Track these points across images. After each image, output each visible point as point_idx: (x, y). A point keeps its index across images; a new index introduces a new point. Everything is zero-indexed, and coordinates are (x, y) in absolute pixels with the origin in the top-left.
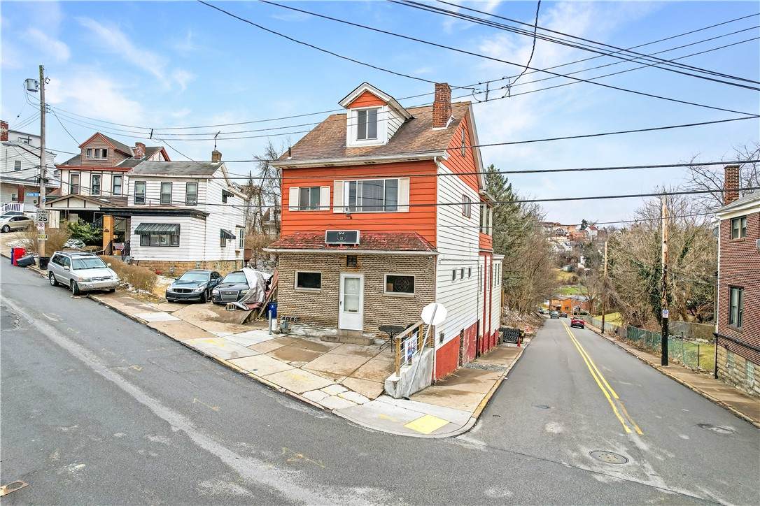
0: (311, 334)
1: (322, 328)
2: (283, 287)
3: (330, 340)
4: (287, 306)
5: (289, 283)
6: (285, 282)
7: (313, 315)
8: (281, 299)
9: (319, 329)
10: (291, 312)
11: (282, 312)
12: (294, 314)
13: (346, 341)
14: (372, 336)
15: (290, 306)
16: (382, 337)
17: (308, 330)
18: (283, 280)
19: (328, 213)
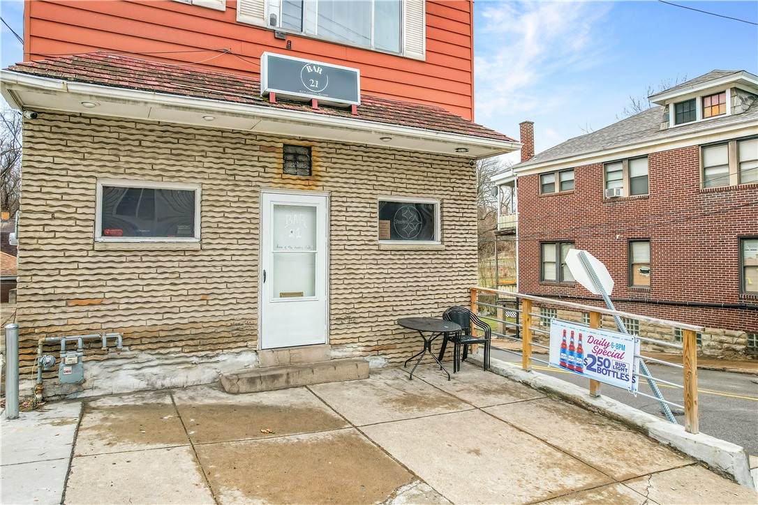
0: (167, 383)
1: (207, 356)
2: (45, 235)
3: (259, 387)
4: (63, 303)
5: (71, 222)
6: (53, 218)
7: (175, 320)
8: (35, 279)
9: (195, 360)
10: (84, 321)
11: (40, 324)
12: (95, 326)
13: (307, 377)
14: (354, 351)
15: (78, 302)
16: (377, 350)
17: (155, 370)
18: (45, 212)
19: (218, 16)
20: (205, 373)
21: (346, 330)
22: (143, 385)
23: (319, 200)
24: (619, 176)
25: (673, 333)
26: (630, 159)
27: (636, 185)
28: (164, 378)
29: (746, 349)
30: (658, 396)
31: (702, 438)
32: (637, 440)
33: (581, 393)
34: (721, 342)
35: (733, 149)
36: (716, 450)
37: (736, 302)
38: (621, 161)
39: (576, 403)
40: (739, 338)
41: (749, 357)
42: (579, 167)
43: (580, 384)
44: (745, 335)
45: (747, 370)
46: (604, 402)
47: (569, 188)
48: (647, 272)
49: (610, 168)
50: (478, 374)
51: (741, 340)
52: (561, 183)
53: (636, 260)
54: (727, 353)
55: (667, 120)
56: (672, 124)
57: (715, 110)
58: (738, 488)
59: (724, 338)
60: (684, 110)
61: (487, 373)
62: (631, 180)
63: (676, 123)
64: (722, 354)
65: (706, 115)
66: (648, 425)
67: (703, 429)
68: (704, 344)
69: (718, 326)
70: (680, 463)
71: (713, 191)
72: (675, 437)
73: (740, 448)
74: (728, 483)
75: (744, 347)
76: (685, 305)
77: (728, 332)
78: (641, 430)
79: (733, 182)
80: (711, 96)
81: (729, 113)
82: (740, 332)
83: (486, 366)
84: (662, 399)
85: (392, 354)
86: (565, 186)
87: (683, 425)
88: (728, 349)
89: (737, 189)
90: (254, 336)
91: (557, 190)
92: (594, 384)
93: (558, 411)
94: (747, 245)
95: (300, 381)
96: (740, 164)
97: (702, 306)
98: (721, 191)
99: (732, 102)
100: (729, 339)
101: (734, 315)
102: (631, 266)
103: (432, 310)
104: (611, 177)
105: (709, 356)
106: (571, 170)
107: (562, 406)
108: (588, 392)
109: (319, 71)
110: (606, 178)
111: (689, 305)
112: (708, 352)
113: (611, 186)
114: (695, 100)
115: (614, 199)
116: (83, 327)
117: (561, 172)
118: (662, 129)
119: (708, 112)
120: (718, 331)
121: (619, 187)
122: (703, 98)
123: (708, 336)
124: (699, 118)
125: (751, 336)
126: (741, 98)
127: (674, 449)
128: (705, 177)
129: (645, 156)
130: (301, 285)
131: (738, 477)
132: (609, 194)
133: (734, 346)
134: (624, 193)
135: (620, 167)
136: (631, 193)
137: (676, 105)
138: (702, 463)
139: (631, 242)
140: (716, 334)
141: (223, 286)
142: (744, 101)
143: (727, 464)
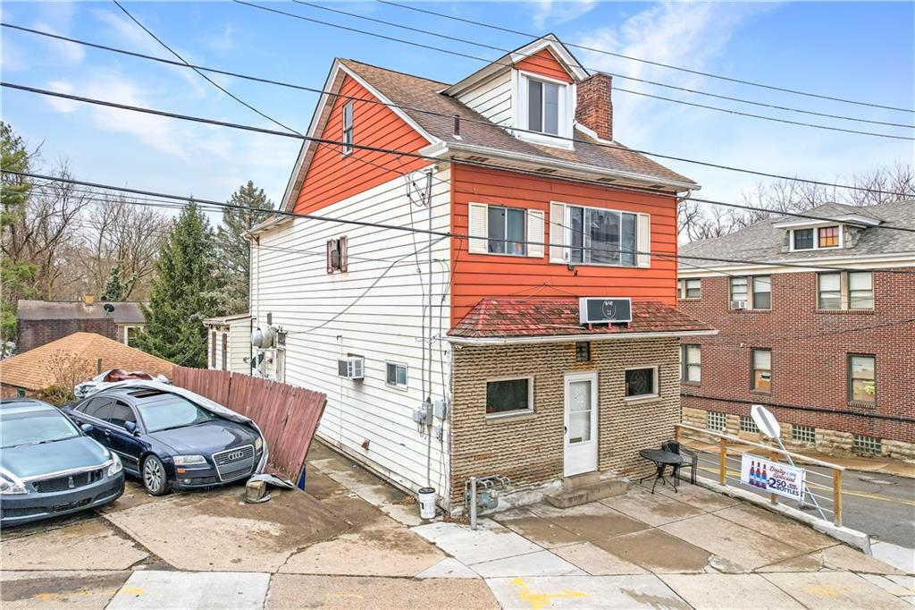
0: (520, 503)
1: (538, 485)
2: (464, 418)
3: (573, 503)
4: (473, 459)
5: (476, 409)
6: (468, 407)
7: (524, 463)
8: (461, 445)
9: (533, 487)
10: (482, 468)
11: (463, 472)
12: (488, 471)
13: (597, 495)
14: (611, 475)
15: (479, 457)
16: (624, 473)
17: (513, 495)
18: (464, 404)
19: (540, 262)
20: (536, 496)
21: (607, 462)
22: (509, 505)
23: (592, 376)
24: (743, 289)
25: (791, 432)
26: (754, 276)
27: (759, 299)
28: (518, 500)
29: (853, 448)
30: (814, 504)
31: (844, 529)
32: (807, 530)
33: (766, 501)
34: (832, 442)
35: (844, 279)
36: (853, 536)
37: (845, 408)
38: (746, 277)
39: (764, 508)
40: (847, 439)
41: (855, 455)
42: (707, 278)
43: (765, 495)
44: (852, 436)
45: (854, 468)
46: (781, 507)
47: (695, 296)
48: (768, 377)
49: (735, 282)
50: (689, 487)
51: (848, 440)
52: (687, 290)
53: (758, 366)
54: (837, 451)
55: (787, 244)
56: (792, 249)
57: (830, 242)
58: (866, 556)
59: (834, 438)
60: (803, 238)
61: (693, 486)
62: (755, 295)
63: (796, 248)
64: (833, 452)
65: (821, 245)
66: (813, 522)
67: (844, 525)
68: (818, 442)
69: (830, 427)
70: (834, 544)
71: (827, 313)
72: (829, 529)
73: (864, 535)
74: (860, 553)
75: (850, 446)
76: (802, 409)
77: (837, 433)
78: (809, 525)
79: (844, 307)
80: (826, 228)
81: (841, 246)
82: (848, 434)
83: (693, 482)
84: (817, 506)
85: (633, 475)
86: (691, 293)
87: (833, 521)
88: (837, 447)
89: (847, 313)
90: (562, 470)
91: (683, 296)
92: (774, 496)
93: (755, 513)
94: (856, 361)
95: (593, 498)
96: (850, 292)
97: (816, 410)
98: (834, 313)
99: (844, 237)
100: (839, 439)
101: (844, 419)
102: (753, 371)
103: (654, 444)
104: (735, 290)
105: (822, 453)
106: (698, 279)
107: (755, 509)
108: (770, 501)
109: (611, 303)
110: (731, 291)
111: (806, 409)
112: (820, 450)
113: (736, 298)
114: (812, 229)
115: (739, 311)
116: (481, 472)
117: (687, 280)
118: (783, 251)
119: (823, 242)
120: (829, 432)
121: (743, 299)
122: (819, 229)
123: (821, 436)
124: (815, 247)
125: (857, 437)
126: (851, 234)
127: (829, 536)
128: (820, 298)
129: (768, 276)
130: (582, 434)
131: (865, 550)
132: (734, 306)
133: (842, 446)
134: (748, 306)
135: (744, 282)
136: (754, 307)
137: (795, 232)
138: (845, 543)
139: (753, 350)
140: (828, 435)
141: (546, 439)
142: (853, 237)
143: (859, 544)
